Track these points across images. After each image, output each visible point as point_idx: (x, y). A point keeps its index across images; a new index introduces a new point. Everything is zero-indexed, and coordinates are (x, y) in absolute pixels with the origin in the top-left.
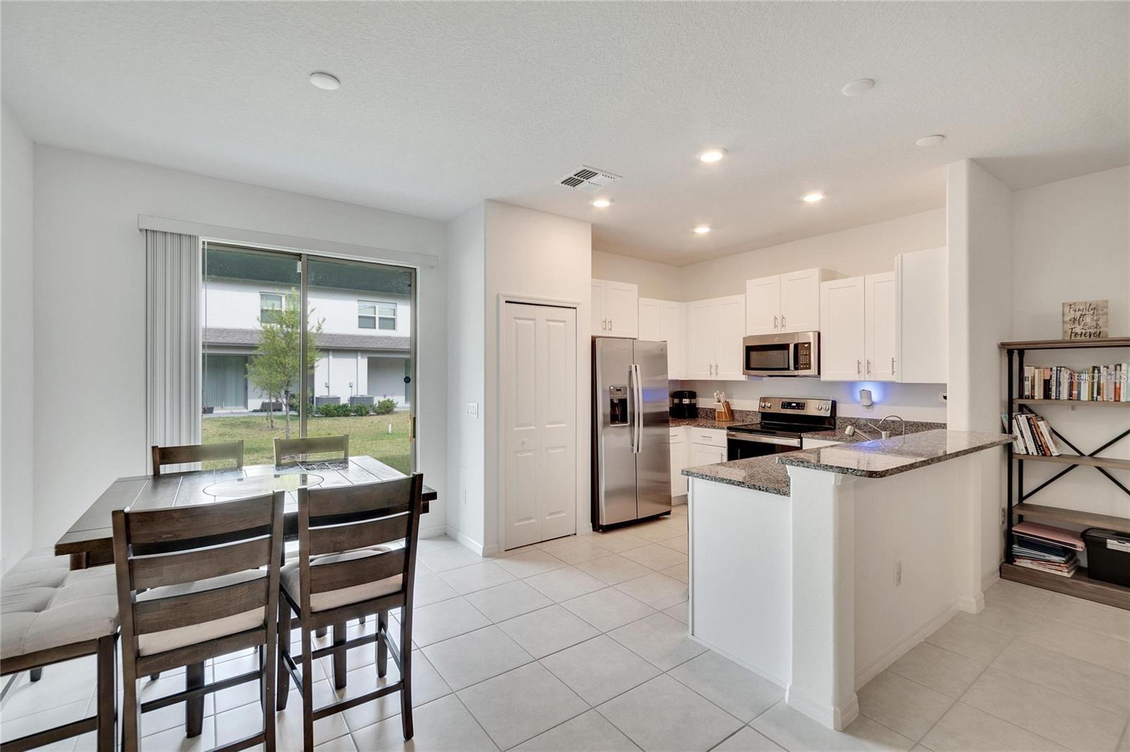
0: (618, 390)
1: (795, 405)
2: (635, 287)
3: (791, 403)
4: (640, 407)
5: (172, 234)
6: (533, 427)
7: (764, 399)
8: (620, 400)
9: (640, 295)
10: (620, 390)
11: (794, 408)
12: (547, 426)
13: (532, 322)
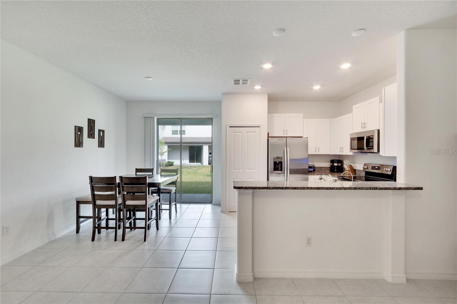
0: (277, 158)
1: (377, 167)
2: (301, 115)
3: (375, 167)
4: (287, 165)
5: (149, 117)
6: (241, 171)
7: (365, 165)
8: (279, 162)
9: (304, 118)
10: (279, 158)
11: (376, 169)
12: (247, 170)
13: (241, 133)
